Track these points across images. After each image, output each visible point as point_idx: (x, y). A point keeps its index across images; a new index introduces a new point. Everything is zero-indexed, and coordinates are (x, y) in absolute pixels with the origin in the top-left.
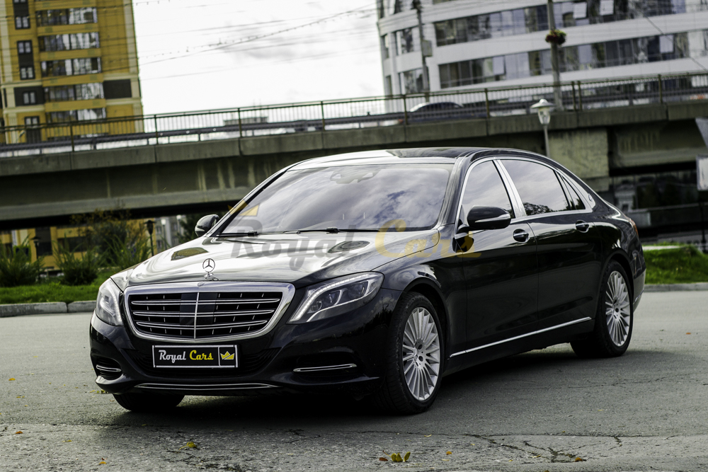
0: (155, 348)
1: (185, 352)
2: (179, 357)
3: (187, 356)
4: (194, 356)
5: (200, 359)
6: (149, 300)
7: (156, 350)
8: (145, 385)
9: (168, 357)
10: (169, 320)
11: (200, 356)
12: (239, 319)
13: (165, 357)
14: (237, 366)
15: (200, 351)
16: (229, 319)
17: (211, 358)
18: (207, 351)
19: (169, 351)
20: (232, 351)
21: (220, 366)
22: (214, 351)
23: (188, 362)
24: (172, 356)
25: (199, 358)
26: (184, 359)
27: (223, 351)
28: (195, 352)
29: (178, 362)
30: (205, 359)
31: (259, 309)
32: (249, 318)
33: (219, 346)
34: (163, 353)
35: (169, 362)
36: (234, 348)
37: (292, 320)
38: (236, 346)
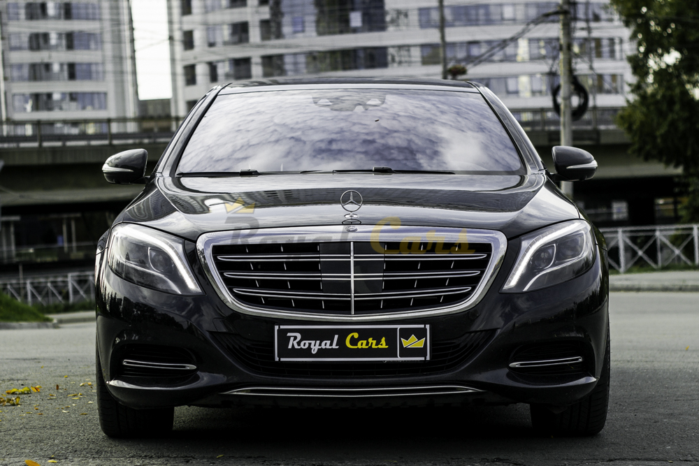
0: (279, 330)
1: (336, 337)
2: (326, 345)
3: (341, 342)
4: (354, 342)
5: (364, 346)
6: (250, 253)
7: (283, 333)
8: (247, 391)
9: (305, 345)
10: (297, 285)
11: (365, 342)
12: (424, 284)
13: (299, 344)
14: (428, 358)
15: (364, 335)
16: (408, 285)
17: (383, 345)
18: (377, 335)
19: (307, 335)
20: (420, 334)
21: (399, 359)
22: (390, 335)
23: (343, 351)
24: (313, 342)
25: (362, 345)
26: (334, 346)
27: (406, 334)
28: (356, 335)
29: (322, 353)
30: (374, 346)
31: (454, 269)
32: (439, 283)
33: (399, 327)
34: (295, 338)
35: (307, 352)
36: (425, 329)
37: (506, 287)
38: (428, 327)
